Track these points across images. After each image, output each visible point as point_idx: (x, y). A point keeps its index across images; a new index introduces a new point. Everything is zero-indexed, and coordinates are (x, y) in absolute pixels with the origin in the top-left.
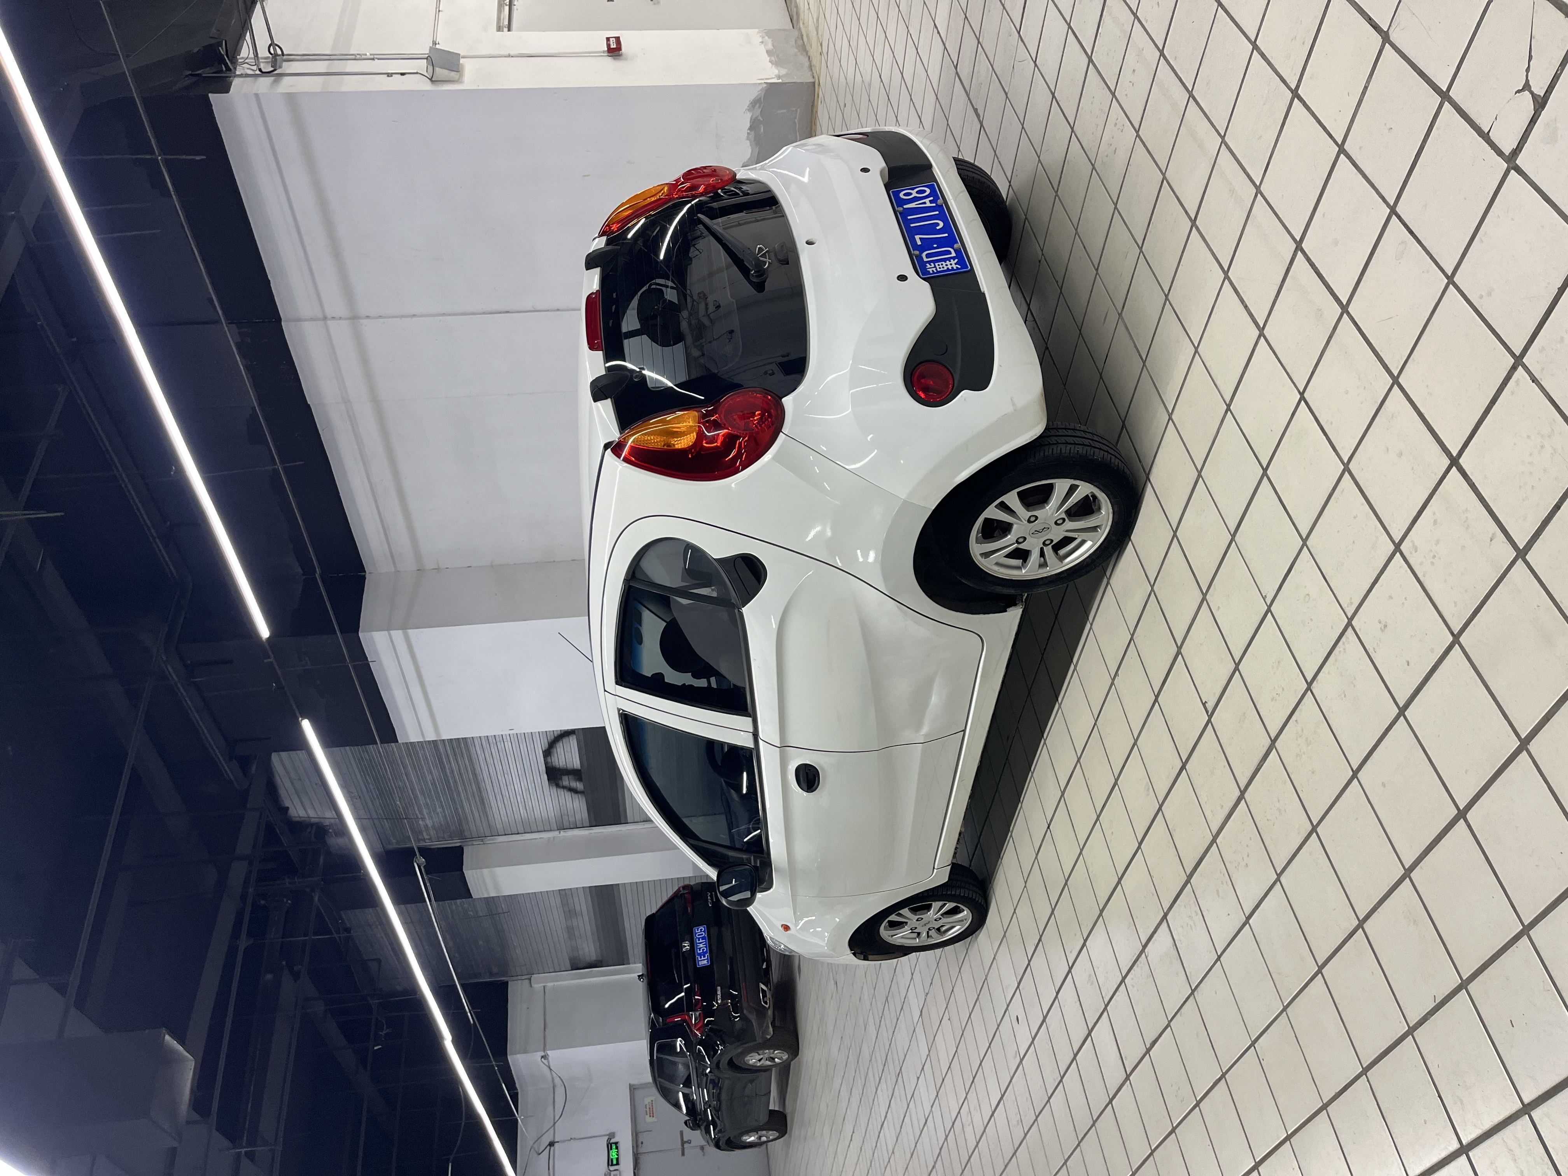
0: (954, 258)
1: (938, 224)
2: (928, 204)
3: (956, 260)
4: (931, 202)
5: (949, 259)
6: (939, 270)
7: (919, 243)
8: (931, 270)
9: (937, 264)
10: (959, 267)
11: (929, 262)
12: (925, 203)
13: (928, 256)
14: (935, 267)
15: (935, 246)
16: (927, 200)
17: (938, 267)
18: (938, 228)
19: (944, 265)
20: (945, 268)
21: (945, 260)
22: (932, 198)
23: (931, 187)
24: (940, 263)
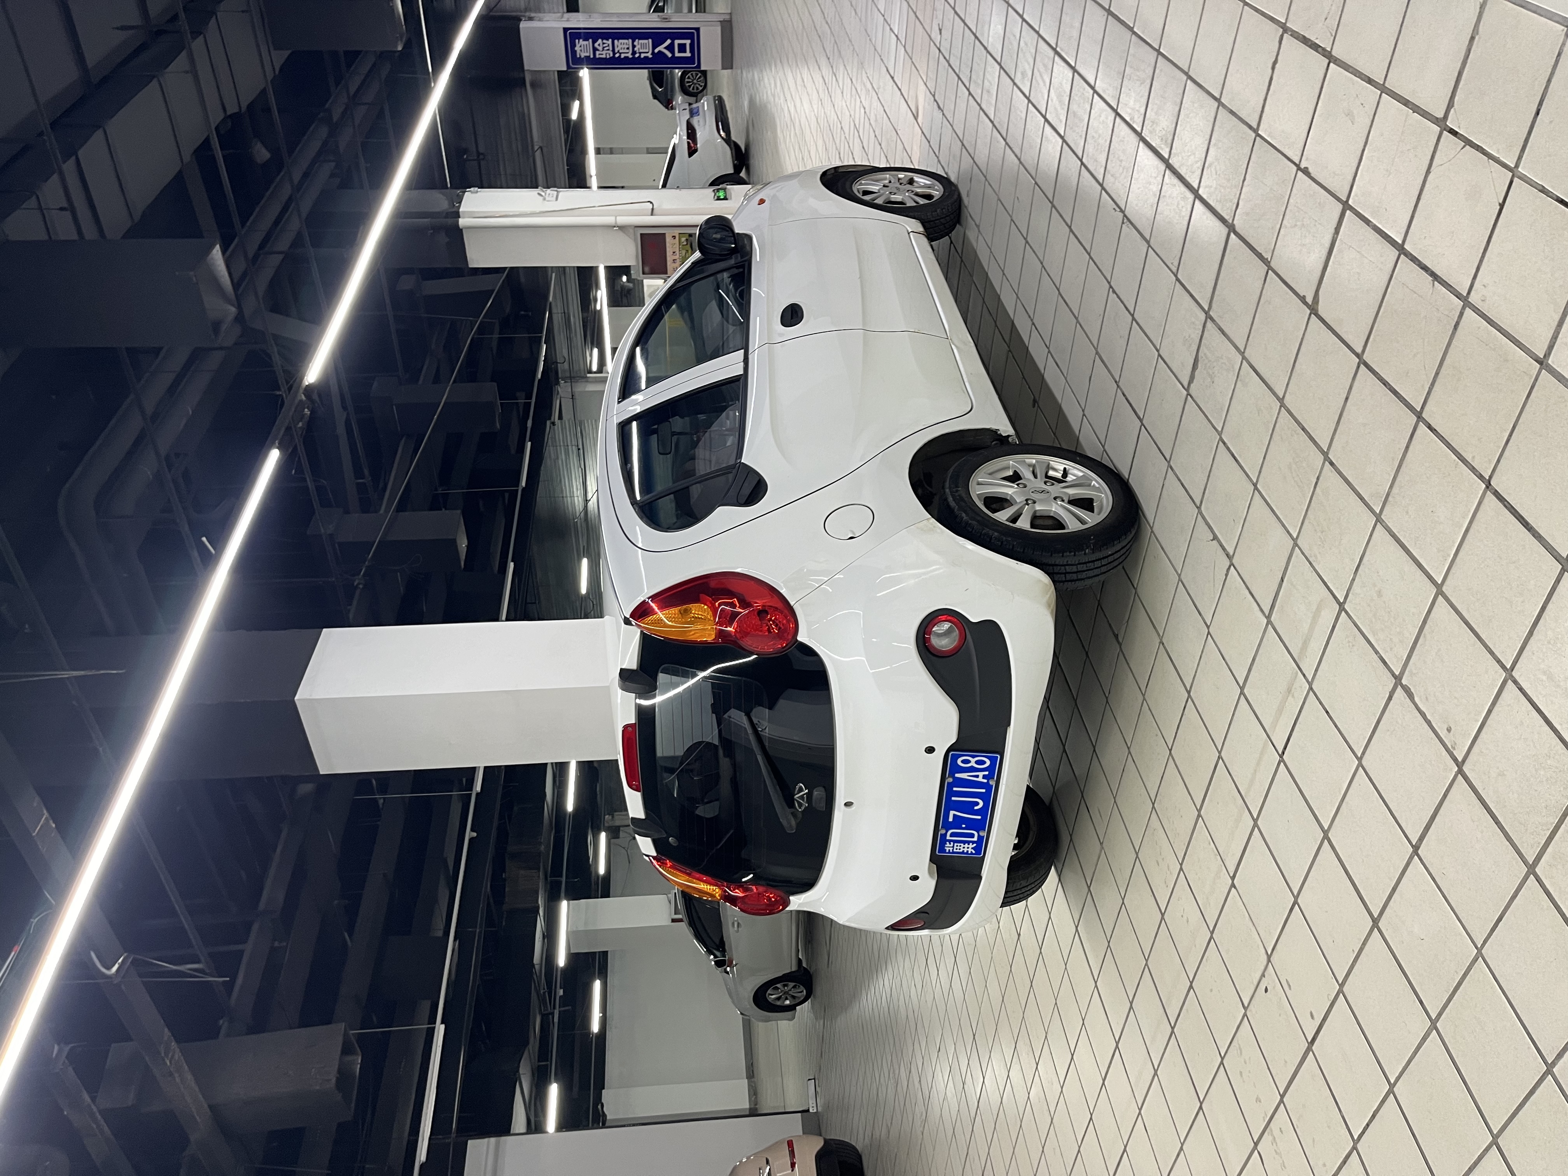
0: (973, 842)
1: (977, 804)
2: (980, 779)
3: (975, 845)
4: (984, 777)
5: (968, 842)
6: (955, 850)
7: (951, 819)
8: (947, 849)
9: (956, 844)
10: (974, 852)
11: (950, 841)
12: (977, 776)
13: (952, 835)
14: (953, 847)
15: (964, 826)
16: (981, 774)
17: (955, 847)
18: (976, 808)
19: (961, 848)
20: (961, 851)
21: (964, 842)
22: (987, 773)
23: (993, 760)
24: (959, 844)
